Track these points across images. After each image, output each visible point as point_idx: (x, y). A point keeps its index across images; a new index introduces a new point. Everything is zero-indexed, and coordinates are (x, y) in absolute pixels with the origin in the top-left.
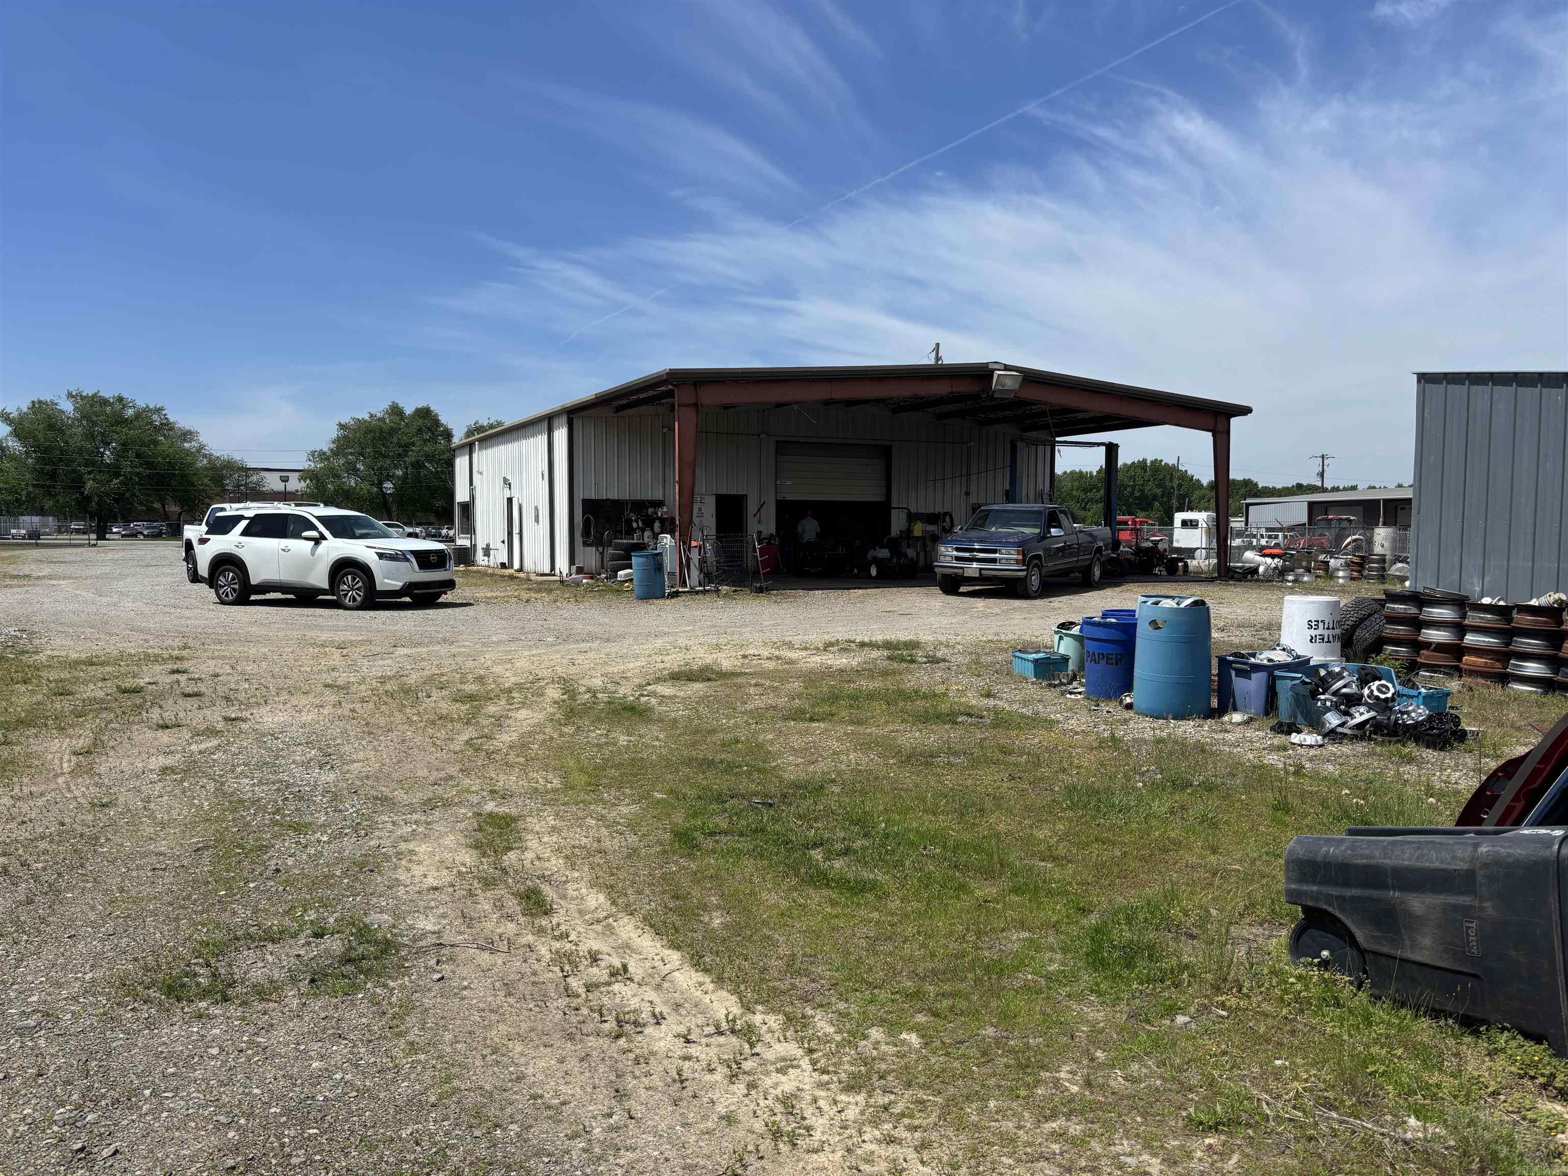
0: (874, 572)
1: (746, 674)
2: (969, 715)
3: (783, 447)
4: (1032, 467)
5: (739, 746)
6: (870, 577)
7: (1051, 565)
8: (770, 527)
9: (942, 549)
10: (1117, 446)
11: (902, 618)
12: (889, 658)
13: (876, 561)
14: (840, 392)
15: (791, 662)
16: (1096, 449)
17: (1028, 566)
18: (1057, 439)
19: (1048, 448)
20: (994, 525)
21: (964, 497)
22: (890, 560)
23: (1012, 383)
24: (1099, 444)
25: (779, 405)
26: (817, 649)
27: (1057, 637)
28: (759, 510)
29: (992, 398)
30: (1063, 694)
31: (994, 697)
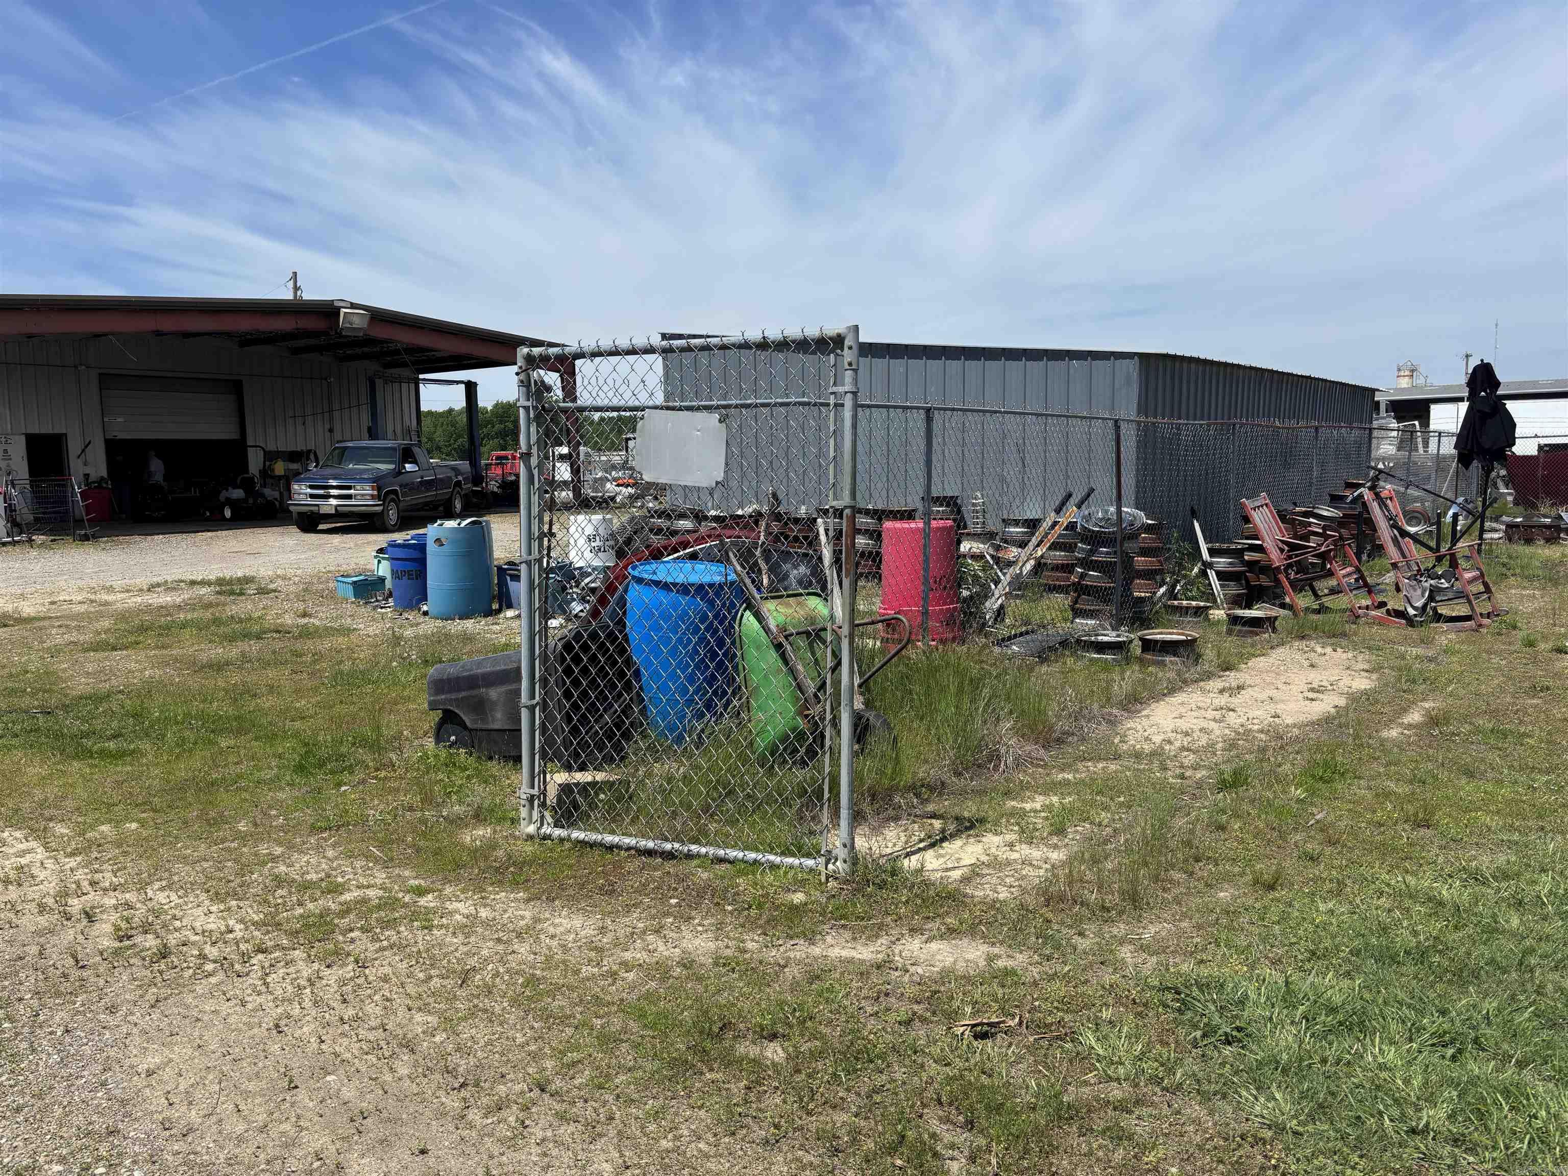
0: (228, 513)
1: (50, 618)
2: (278, 632)
3: (107, 381)
4: (398, 402)
5: (28, 675)
6: (224, 519)
7: (409, 500)
8: (98, 468)
9: (296, 487)
10: (475, 384)
11: (248, 557)
12: (218, 593)
13: (230, 502)
14: (168, 324)
15: (106, 603)
16: (455, 386)
17: (384, 501)
18: (421, 376)
19: (412, 386)
20: (350, 462)
21: (328, 434)
22: (245, 500)
23: (359, 321)
24: (458, 382)
25: (97, 336)
26: (141, 590)
27: (376, 561)
28: (83, 451)
29: (341, 336)
30: (375, 608)
31: (310, 616)
